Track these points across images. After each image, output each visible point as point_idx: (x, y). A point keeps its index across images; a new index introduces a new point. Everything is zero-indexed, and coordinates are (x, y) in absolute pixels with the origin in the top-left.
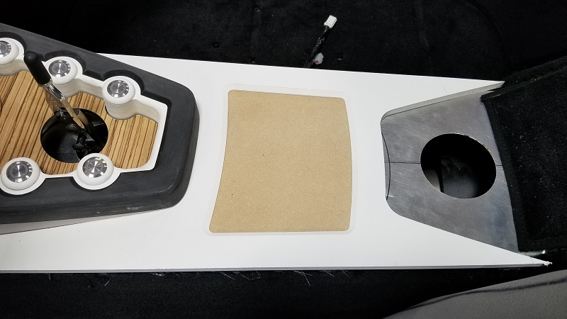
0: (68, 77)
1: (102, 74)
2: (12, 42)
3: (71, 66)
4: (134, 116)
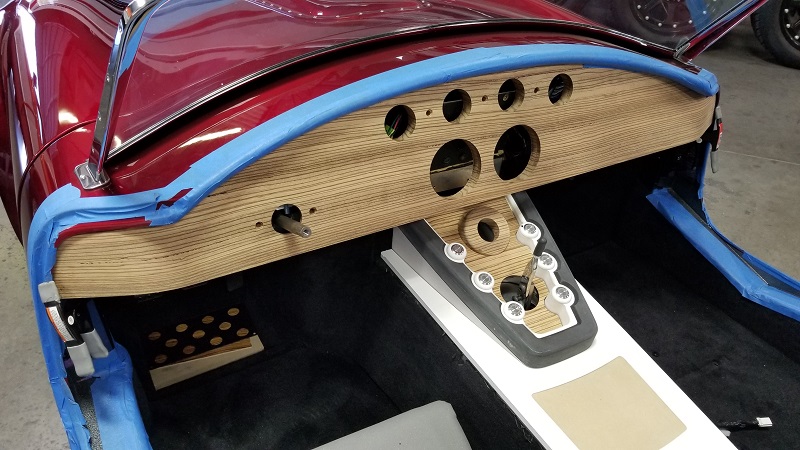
0: (546, 266)
1: (562, 280)
2: (538, 231)
3: (552, 265)
4: (555, 314)
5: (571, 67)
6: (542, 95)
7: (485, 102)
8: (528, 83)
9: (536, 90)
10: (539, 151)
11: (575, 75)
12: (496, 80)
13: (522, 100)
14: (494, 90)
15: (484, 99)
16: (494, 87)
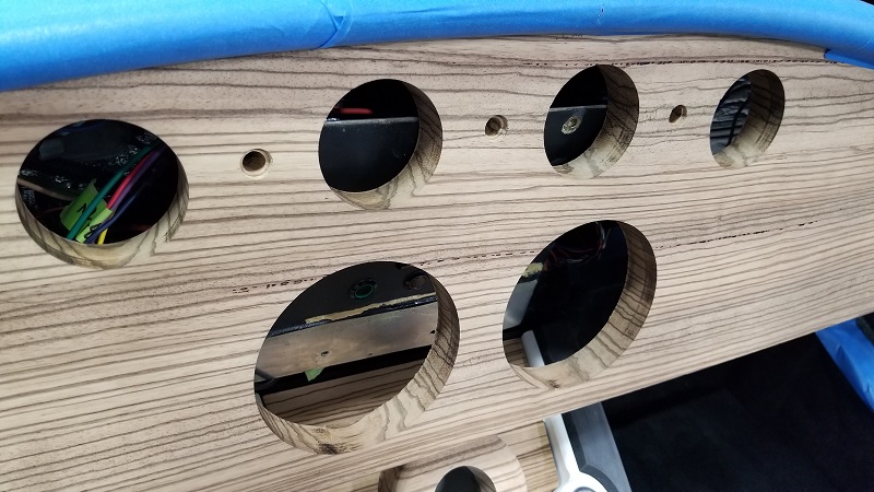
5: (791, 52)
6: (692, 133)
7: (494, 139)
8: (654, 88)
9: (678, 112)
10: (649, 297)
11: (799, 78)
12: (545, 65)
13: (626, 141)
14: (535, 98)
15: (494, 125)
16: (535, 86)
